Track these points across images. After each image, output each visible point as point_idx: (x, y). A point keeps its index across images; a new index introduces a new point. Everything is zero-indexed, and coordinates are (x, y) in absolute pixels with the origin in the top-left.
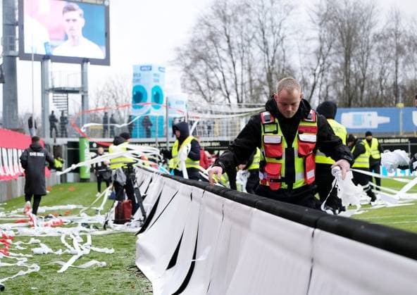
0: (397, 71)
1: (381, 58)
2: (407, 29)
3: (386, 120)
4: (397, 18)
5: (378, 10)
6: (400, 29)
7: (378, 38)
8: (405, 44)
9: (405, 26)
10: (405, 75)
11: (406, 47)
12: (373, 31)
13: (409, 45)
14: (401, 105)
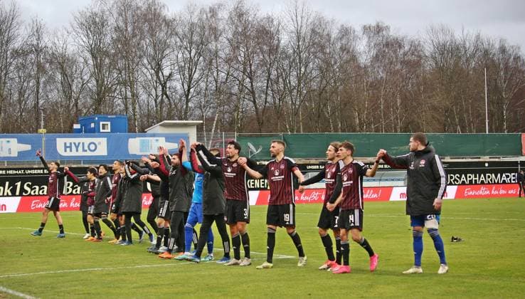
0: (38, 91)
1: (20, 77)
2: (50, 45)
3: (28, 147)
4: (38, 32)
5: (18, 23)
6: (42, 45)
7: (16, 53)
8: (47, 62)
9: (46, 41)
10: (47, 96)
11: (47, 65)
12: (11, 46)
13: (51, 63)
14: (42, 131)
